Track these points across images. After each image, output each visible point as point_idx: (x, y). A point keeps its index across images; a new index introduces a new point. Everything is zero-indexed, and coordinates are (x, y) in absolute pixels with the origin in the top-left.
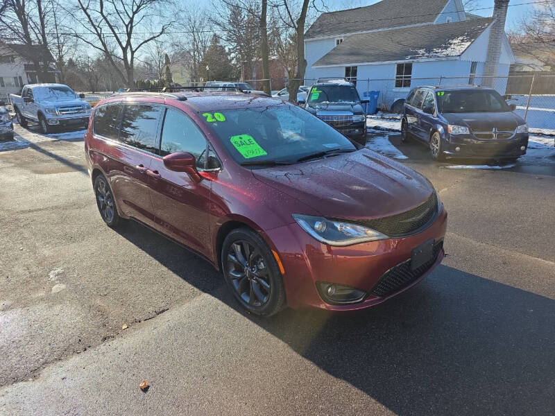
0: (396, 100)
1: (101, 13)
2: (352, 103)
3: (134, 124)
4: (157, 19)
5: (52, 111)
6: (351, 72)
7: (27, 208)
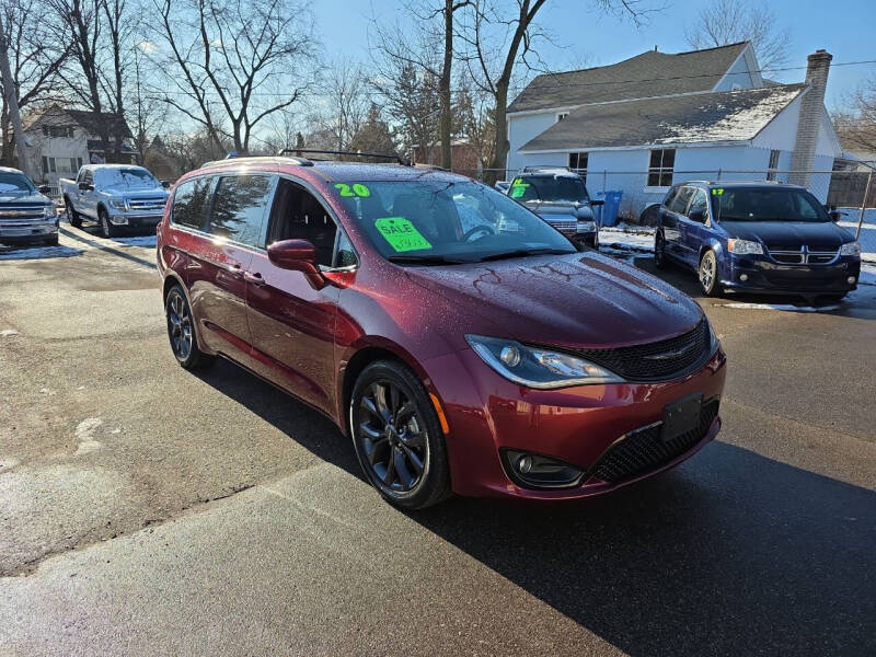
0: (648, 205)
1: (207, 68)
2: (577, 203)
3: (239, 215)
4: (287, 79)
5: (119, 204)
6: (578, 161)
7: (60, 334)
